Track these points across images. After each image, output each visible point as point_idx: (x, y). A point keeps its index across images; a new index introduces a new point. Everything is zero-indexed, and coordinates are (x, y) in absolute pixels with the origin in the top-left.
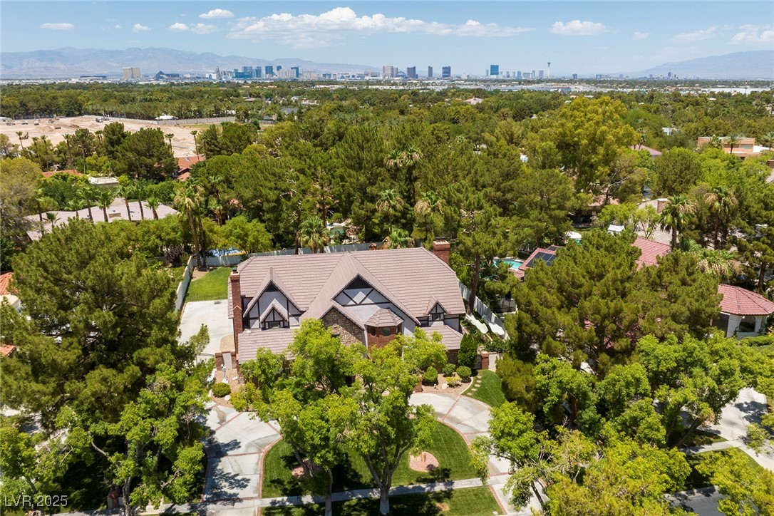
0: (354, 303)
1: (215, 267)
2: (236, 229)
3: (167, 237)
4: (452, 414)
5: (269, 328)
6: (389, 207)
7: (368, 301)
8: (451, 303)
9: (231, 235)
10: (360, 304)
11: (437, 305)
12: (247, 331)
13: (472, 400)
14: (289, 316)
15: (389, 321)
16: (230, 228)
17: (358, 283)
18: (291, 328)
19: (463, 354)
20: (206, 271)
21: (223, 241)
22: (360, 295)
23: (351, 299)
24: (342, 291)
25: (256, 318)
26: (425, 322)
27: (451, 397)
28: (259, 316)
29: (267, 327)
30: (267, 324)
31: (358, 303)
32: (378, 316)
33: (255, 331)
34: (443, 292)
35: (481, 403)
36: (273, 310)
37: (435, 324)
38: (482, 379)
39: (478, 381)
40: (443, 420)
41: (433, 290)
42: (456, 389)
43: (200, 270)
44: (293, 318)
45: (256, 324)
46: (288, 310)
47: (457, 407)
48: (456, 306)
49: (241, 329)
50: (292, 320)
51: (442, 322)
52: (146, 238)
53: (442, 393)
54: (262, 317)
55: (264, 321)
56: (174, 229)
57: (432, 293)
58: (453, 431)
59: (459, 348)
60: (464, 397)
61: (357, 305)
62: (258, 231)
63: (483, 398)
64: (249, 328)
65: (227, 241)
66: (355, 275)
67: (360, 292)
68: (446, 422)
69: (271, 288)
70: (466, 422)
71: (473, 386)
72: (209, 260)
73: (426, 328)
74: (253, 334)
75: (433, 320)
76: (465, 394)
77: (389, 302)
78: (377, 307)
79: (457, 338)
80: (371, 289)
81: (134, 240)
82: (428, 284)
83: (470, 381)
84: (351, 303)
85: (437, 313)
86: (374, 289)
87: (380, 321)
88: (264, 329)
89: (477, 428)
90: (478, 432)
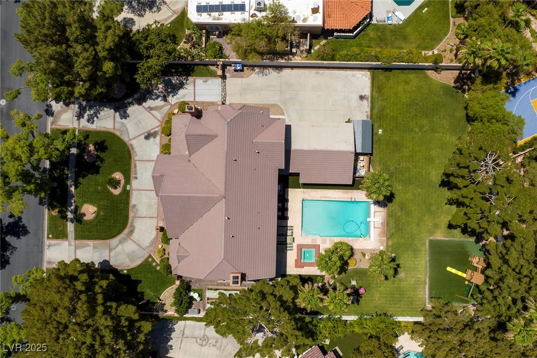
4: (130, 242)
13: (143, 259)
27: (149, 247)
35: (139, 263)
40: (125, 234)
47: (137, 247)
53: (153, 243)
58: (114, 237)
60: (147, 255)
68: (122, 235)
70: (120, 247)
71: (157, 265)
76: (150, 256)
89: (114, 251)
90: (110, 250)
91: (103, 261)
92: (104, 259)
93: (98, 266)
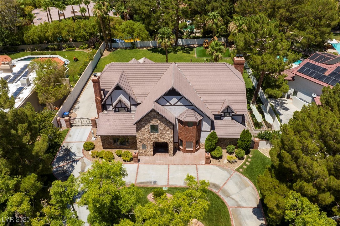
0: (170, 105)
1: (116, 48)
2: (127, 28)
3: (89, 31)
4: (226, 187)
5: (118, 111)
6: (213, 23)
7: (179, 103)
8: (239, 106)
9: (124, 31)
10: (174, 105)
11: (228, 107)
12: (105, 112)
13: (242, 176)
14: (131, 105)
15: (192, 118)
16: (124, 27)
17: (173, 92)
18: (132, 112)
19: (241, 142)
20: (111, 51)
21: (120, 34)
22: (174, 100)
23: (168, 102)
24: (162, 97)
25: (110, 105)
26: (218, 117)
27: (228, 171)
28: (112, 103)
29: (117, 110)
30: (117, 109)
32: (185, 114)
33: (110, 112)
34: (234, 97)
35: (247, 179)
36: (120, 101)
37: (225, 118)
38: (251, 158)
39: (249, 160)
40: (218, 192)
41: (227, 95)
42: (233, 165)
43: (109, 50)
44: (134, 106)
45: (111, 108)
46: (130, 101)
47: (230, 181)
48: (242, 108)
49: (101, 111)
50: (133, 108)
51: (230, 118)
52: (79, 31)
53: (223, 167)
54: (114, 104)
55: (115, 107)
56: (94, 27)
57: (226, 97)
58: (223, 203)
59: (239, 137)
60: (237, 173)
61: (172, 105)
62: (140, 30)
63: (249, 176)
64: (106, 110)
65: (122, 35)
66: (170, 88)
67: (174, 98)
68: (220, 194)
69: (118, 88)
70: (233, 197)
71: (244, 164)
72: (114, 45)
73: (219, 121)
74: (108, 114)
75: (225, 116)
76: (238, 170)
77: (193, 105)
78: (185, 108)
79: (239, 130)
80: (181, 97)
81: (72, 32)
82: (225, 90)
83: (244, 158)
84: (168, 104)
85: (228, 112)
86: (183, 97)
87: (186, 118)
88: (115, 111)
89: (240, 203)
90: (240, 207)
91: (254, 214)
92: (252, 214)
93: (262, 220)
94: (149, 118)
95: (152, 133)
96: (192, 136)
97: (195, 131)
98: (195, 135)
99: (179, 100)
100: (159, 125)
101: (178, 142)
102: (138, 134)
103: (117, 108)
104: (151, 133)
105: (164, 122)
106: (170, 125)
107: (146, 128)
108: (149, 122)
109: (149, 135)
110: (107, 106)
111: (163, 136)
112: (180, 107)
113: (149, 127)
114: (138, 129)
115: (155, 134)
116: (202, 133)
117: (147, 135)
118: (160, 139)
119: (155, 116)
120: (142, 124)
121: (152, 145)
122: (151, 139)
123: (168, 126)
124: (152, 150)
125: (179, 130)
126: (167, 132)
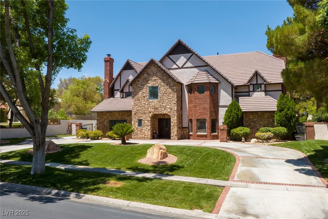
0: (177, 67)
5: (126, 97)
7: (189, 64)
8: (274, 77)
10: (182, 68)
11: (256, 74)
12: (112, 99)
13: (278, 147)
15: (204, 79)
17: (180, 49)
22: (182, 60)
23: (175, 63)
24: (167, 55)
25: (119, 90)
29: (124, 97)
30: (124, 94)
31: (180, 66)
32: (196, 76)
33: (117, 99)
35: (287, 148)
37: (256, 95)
40: (226, 150)
45: (118, 95)
47: (253, 148)
49: (107, 96)
51: (263, 93)
53: (247, 144)
54: (121, 88)
59: (276, 110)
60: (269, 146)
61: (179, 68)
64: (114, 97)
67: (182, 57)
68: (229, 150)
69: (129, 66)
70: (252, 153)
73: (246, 97)
75: (254, 91)
77: (207, 65)
78: (196, 70)
80: (191, 54)
84: (175, 66)
85: (258, 83)
86: (193, 53)
87: (196, 79)
89: (262, 156)
94: (148, 76)
95: (151, 101)
96: (205, 109)
97: (208, 100)
98: (208, 107)
99: (188, 60)
100: (159, 87)
101: (188, 127)
102: (135, 102)
103: (124, 92)
104: (149, 100)
105: (165, 81)
106: (173, 86)
107: (144, 91)
108: (147, 82)
109: (147, 104)
110: (115, 92)
111: (164, 104)
112: (190, 69)
113: (148, 91)
114: (135, 94)
115: (154, 102)
116: (221, 110)
117: (145, 102)
118: (160, 108)
119: (155, 73)
120: (140, 86)
121: (149, 119)
122: (149, 109)
123: (170, 87)
124: (149, 128)
125: (188, 104)
126: (169, 98)
